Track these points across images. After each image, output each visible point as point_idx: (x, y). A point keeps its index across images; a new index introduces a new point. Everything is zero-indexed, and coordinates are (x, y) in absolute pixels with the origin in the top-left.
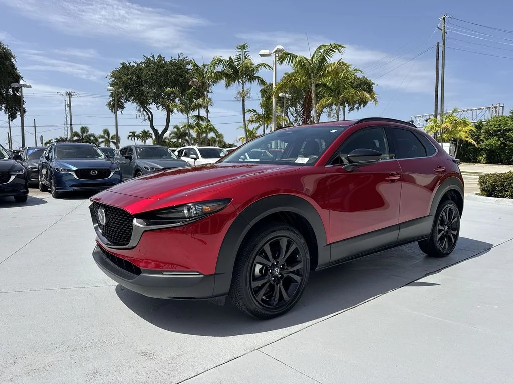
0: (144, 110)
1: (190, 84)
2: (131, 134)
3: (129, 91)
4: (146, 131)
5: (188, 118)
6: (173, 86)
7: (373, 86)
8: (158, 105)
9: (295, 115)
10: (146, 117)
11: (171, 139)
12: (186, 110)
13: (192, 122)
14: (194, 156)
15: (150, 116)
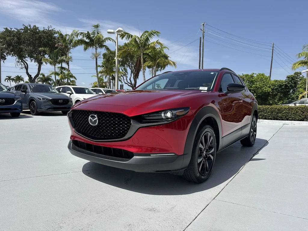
0: (22, 61)
1: (56, 45)
2: (7, 78)
3: (11, 48)
4: (19, 76)
5: (55, 68)
6: (45, 46)
7: (168, 58)
8: (31, 59)
9: (124, 71)
10: (23, 66)
11: (38, 82)
12: (54, 63)
13: (58, 70)
14: (70, 92)
15: (26, 65)
